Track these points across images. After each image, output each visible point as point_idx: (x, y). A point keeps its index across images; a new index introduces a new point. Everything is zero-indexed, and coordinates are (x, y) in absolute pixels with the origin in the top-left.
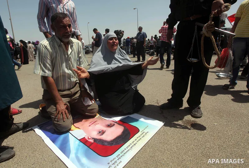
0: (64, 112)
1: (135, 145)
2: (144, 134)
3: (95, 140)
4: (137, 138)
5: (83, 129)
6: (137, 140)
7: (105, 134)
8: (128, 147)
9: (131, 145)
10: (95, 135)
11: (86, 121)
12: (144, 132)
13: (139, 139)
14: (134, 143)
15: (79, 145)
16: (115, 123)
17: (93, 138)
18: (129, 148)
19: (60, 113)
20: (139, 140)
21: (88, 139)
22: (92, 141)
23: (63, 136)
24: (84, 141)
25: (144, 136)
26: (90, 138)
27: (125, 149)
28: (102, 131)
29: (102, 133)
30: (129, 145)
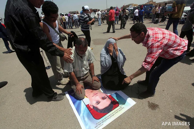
0: (80, 90)
1: (113, 115)
2: (121, 108)
3: (94, 107)
4: (116, 111)
5: (89, 98)
6: (115, 112)
7: (100, 104)
8: (109, 116)
9: (111, 115)
10: (94, 103)
11: (92, 92)
12: (121, 107)
13: (117, 111)
14: (113, 114)
15: (85, 109)
16: (107, 97)
17: (93, 106)
18: (110, 116)
19: (78, 90)
20: (116, 113)
21: (91, 106)
22: (92, 107)
23: (78, 101)
24: (88, 106)
25: (120, 110)
26: (91, 105)
27: (107, 117)
28: (99, 101)
29: (98, 103)
30: (110, 115)
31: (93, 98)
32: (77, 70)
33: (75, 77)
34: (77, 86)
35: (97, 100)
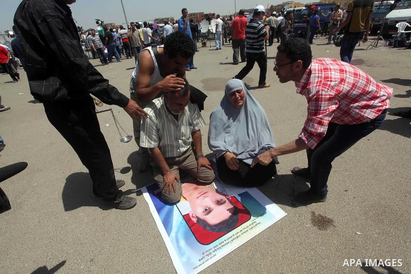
0: (171, 185)
1: (237, 237)
3: (199, 219)
4: (244, 229)
5: (191, 202)
6: (242, 232)
7: (211, 213)
8: (229, 238)
9: (233, 237)
10: (200, 213)
11: (196, 189)
12: (254, 223)
13: (245, 230)
14: (238, 235)
15: (181, 223)
16: (227, 200)
17: (197, 217)
18: (230, 240)
19: (167, 185)
20: (244, 232)
21: (192, 217)
22: (195, 220)
23: (168, 207)
24: (187, 218)
25: (252, 228)
26: (194, 215)
27: (225, 240)
28: (210, 208)
29: (208, 211)
30: (231, 237)
31: (198, 201)
32: (166, 143)
33: (162, 158)
34: (165, 177)
35: (206, 205)
